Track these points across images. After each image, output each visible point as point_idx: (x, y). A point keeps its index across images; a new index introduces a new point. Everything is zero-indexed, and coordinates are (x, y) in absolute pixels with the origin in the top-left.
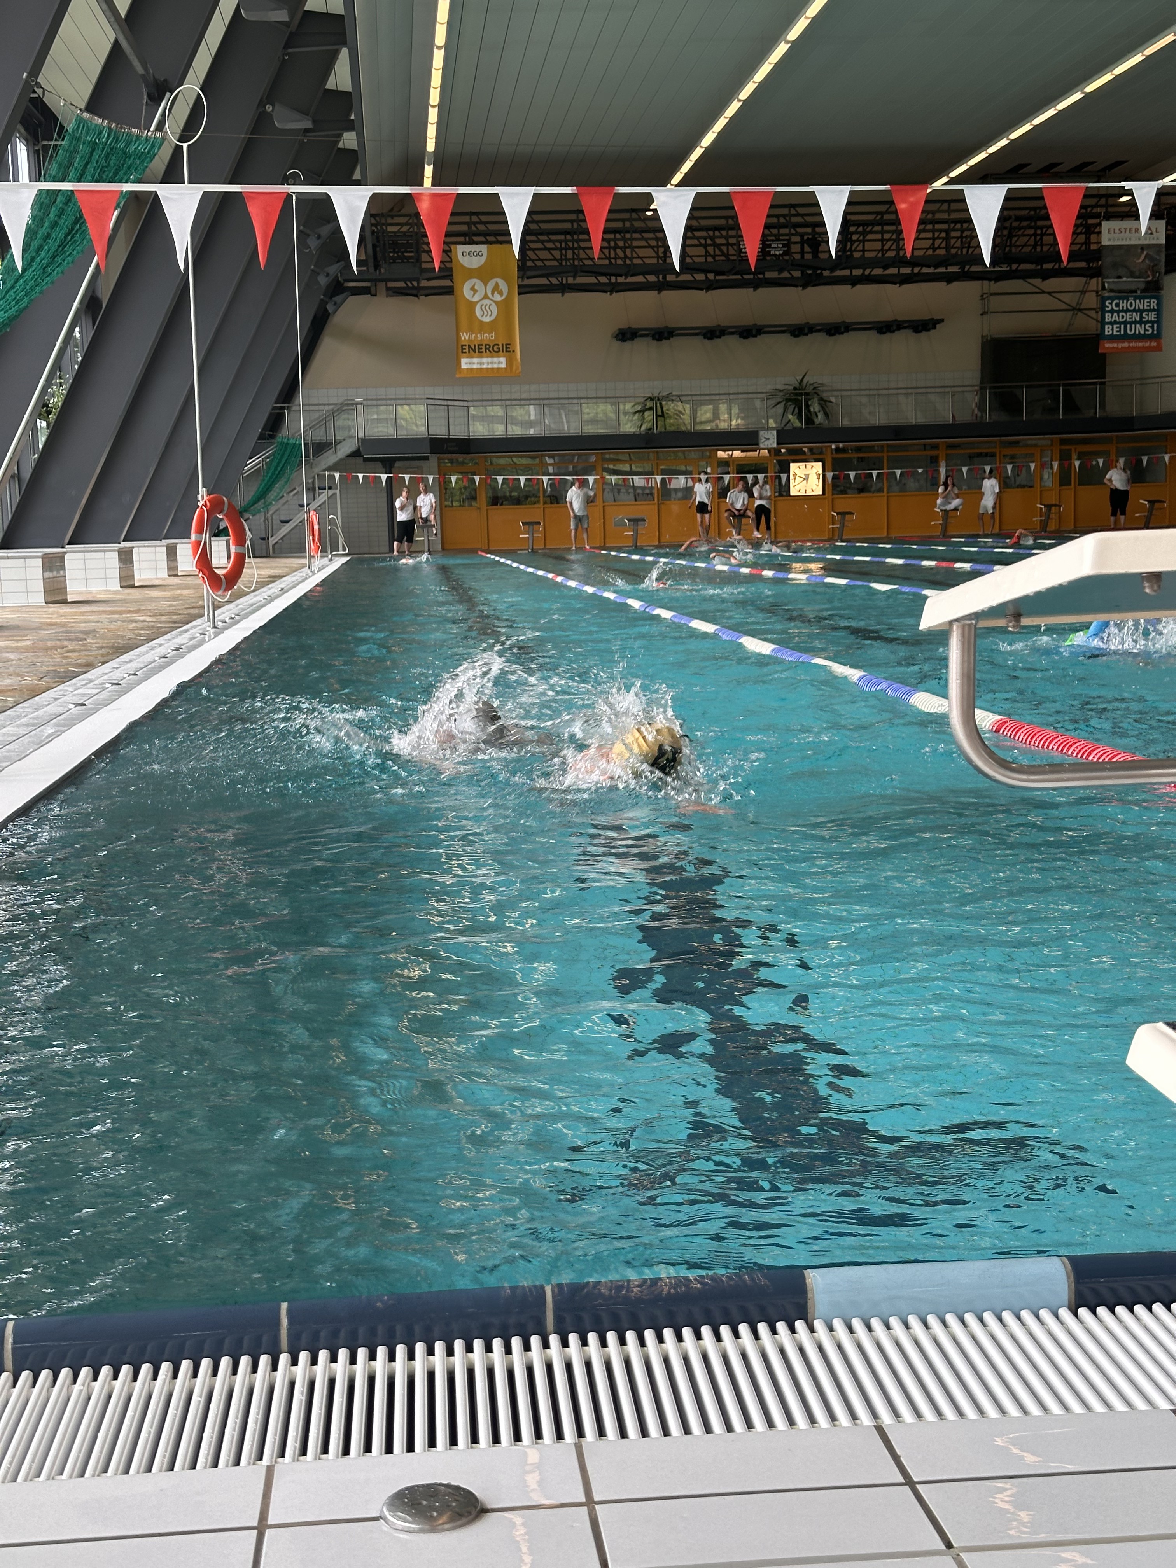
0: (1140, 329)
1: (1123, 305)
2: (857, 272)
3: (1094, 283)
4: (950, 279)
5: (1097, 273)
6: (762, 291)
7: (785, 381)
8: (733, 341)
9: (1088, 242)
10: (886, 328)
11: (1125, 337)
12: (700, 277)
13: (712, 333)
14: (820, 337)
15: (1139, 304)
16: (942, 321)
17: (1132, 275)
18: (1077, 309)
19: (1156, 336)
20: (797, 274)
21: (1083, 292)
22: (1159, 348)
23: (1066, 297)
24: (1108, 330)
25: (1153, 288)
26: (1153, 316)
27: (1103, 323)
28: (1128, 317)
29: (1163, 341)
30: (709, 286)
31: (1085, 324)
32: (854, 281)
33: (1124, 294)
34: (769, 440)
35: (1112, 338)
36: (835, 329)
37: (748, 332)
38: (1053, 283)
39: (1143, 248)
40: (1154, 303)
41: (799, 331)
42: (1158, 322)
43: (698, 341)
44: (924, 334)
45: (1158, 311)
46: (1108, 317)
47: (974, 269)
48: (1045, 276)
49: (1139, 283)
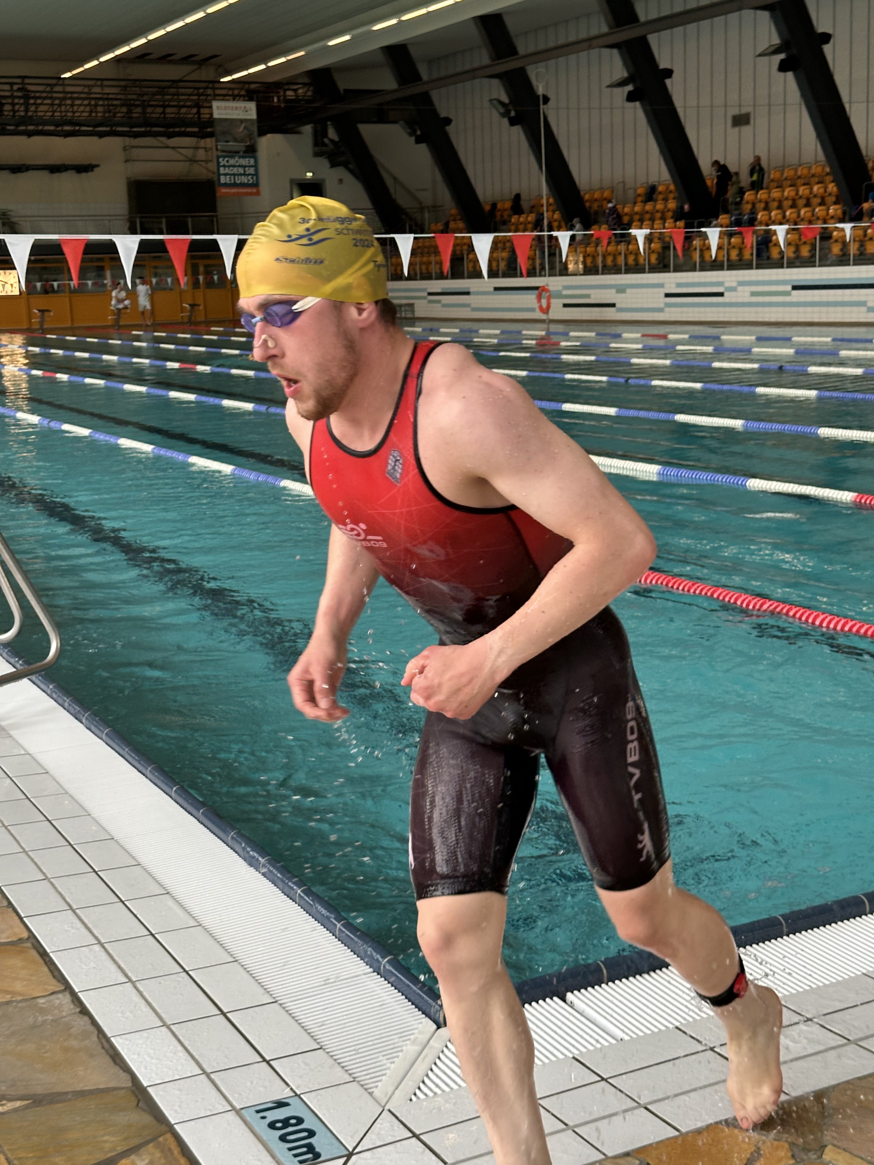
0: (244, 180)
1: (232, 162)
2: (33, 127)
4: (101, 135)
9: (198, 113)
10: (55, 169)
11: (235, 185)
14: (6, 174)
15: (243, 161)
16: (97, 166)
17: (236, 140)
18: (193, 161)
19: (256, 185)
21: (197, 148)
22: (258, 193)
23: (184, 152)
24: (223, 180)
25: (251, 151)
26: (252, 171)
27: (219, 175)
28: (235, 170)
29: (261, 188)
31: (200, 172)
33: (232, 154)
35: (226, 185)
36: (17, 169)
38: (176, 141)
39: (242, 121)
40: (252, 161)
42: (256, 174)
44: (84, 175)
45: (256, 166)
46: (222, 170)
47: (120, 129)
48: (170, 136)
49: (241, 146)
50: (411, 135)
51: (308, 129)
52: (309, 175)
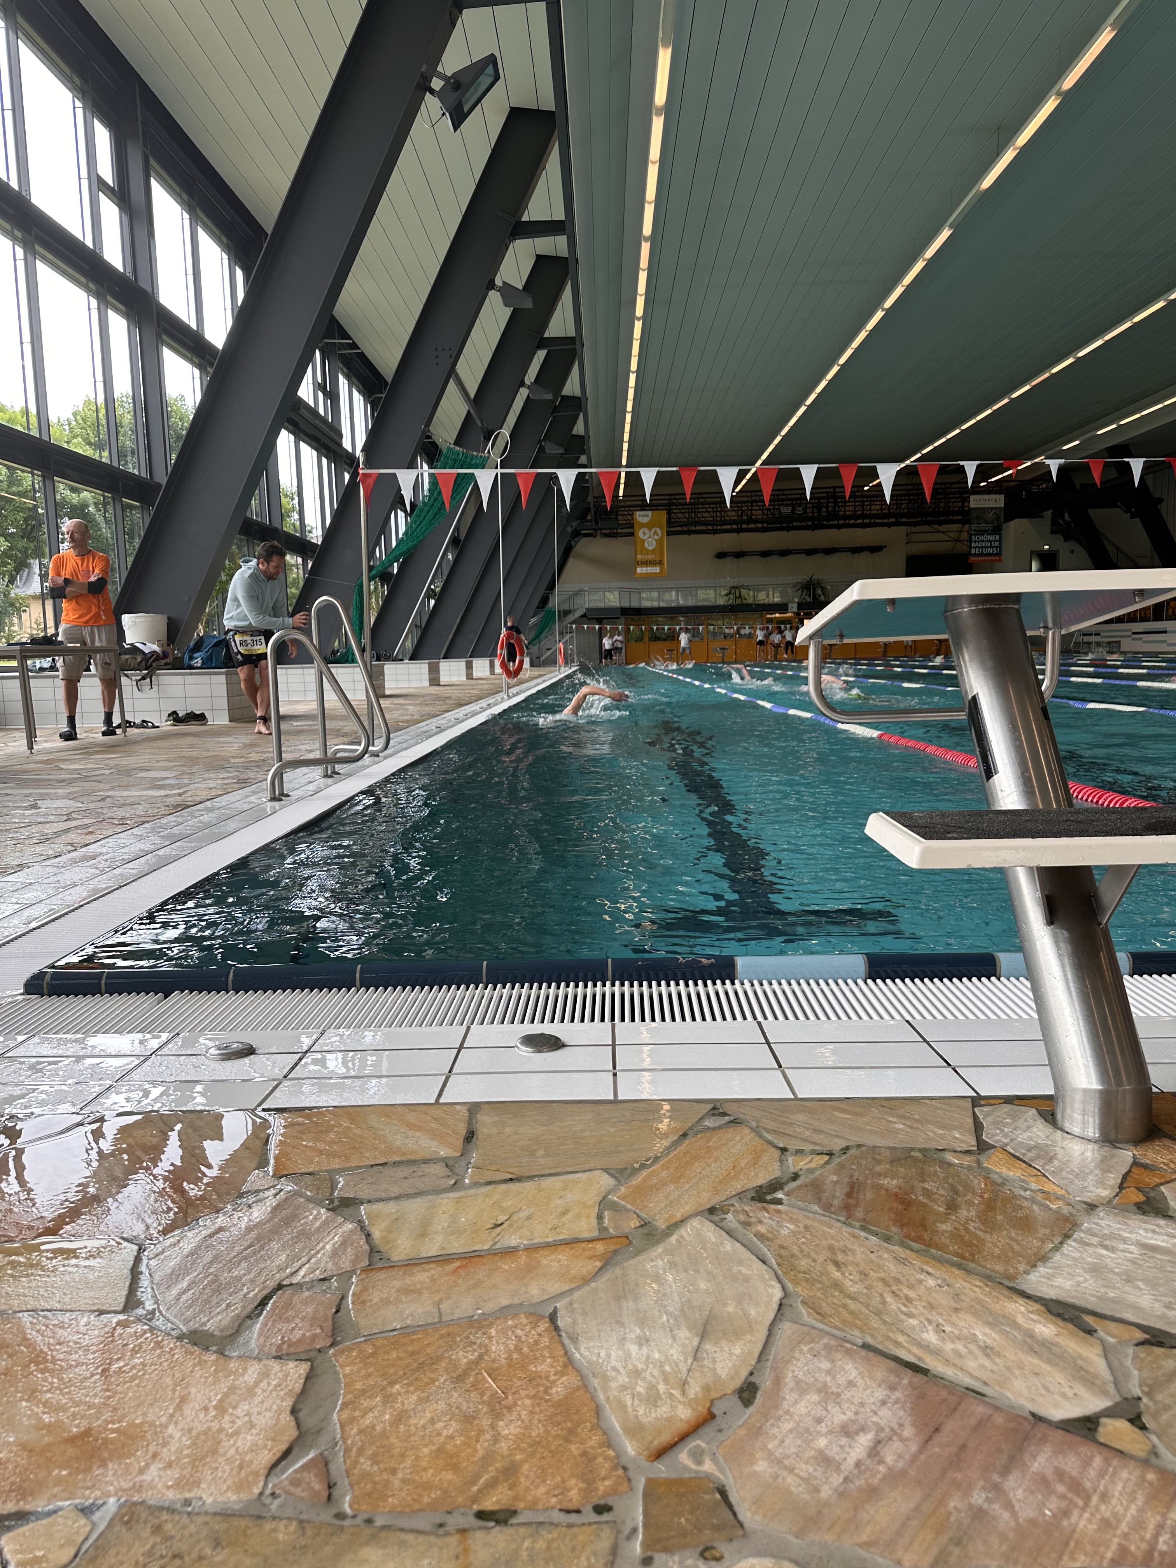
0: (990, 551)
1: (981, 538)
2: (841, 522)
3: (966, 527)
4: (889, 525)
5: (968, 522)
6: (791, 532)
7: (803, 578)
8: (775, 558)
9: (963, 506)
10: (855, 550)
11: (982, 555)
12: (760, 525)
13: (765, 554)
14: (820, 556)
15: (990, 538)
16: (885, 547)
17: (986, 522)
18: (957, 541)
19: (999, 554)
20: (810, 523)
21: (961, 532)
22: (1000, 560)
23: (952, 534)
24: (973, 551)
25: (997, 530)
26: (997, 544)
27: (970, 547)
28: (983, 544)
29: (1003, 557)
30: (764, 530)
31: (962, 548)
32: (839, 527)
33: (982, 532)
34: (794, 607)
35: (975, 555)
36: (829, 551)
37: (784, 553)
38: (944, 527)
39: (992, 509)
40: (997, 537)
41: (810, 552)
42: (1000, 546)
43: (758, 557)
44: (876, 554)
45: (1000, 541)
46: (973, 545)
47: (903, 520)
48: (941, 523)
49: (990, 527)
50: (1126, 512)
51: (1049, 513)
52: (1046, 547)
